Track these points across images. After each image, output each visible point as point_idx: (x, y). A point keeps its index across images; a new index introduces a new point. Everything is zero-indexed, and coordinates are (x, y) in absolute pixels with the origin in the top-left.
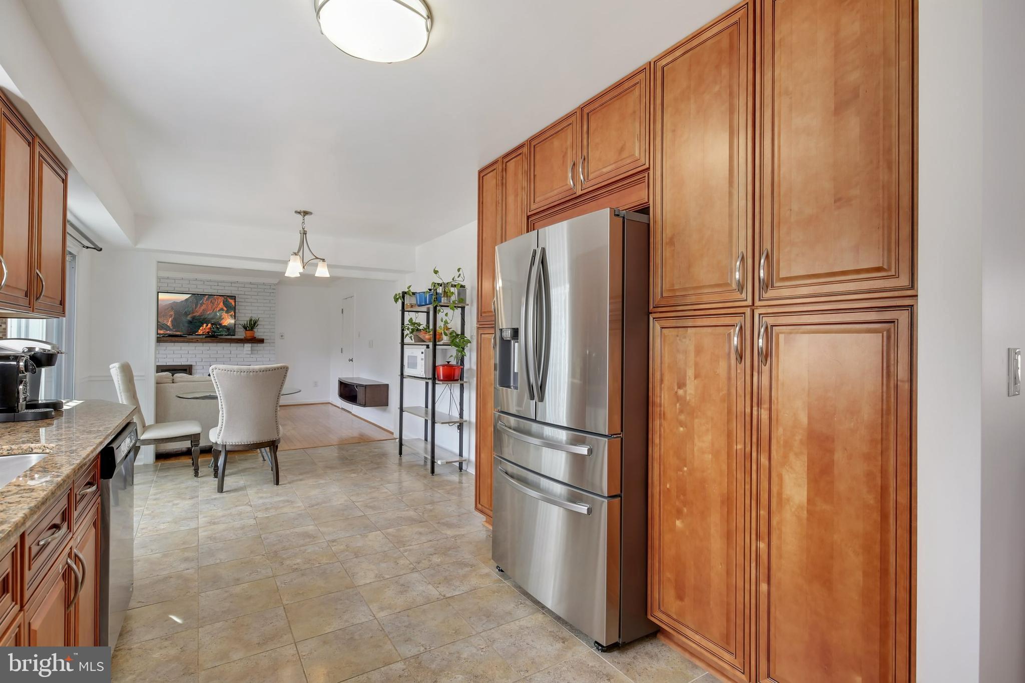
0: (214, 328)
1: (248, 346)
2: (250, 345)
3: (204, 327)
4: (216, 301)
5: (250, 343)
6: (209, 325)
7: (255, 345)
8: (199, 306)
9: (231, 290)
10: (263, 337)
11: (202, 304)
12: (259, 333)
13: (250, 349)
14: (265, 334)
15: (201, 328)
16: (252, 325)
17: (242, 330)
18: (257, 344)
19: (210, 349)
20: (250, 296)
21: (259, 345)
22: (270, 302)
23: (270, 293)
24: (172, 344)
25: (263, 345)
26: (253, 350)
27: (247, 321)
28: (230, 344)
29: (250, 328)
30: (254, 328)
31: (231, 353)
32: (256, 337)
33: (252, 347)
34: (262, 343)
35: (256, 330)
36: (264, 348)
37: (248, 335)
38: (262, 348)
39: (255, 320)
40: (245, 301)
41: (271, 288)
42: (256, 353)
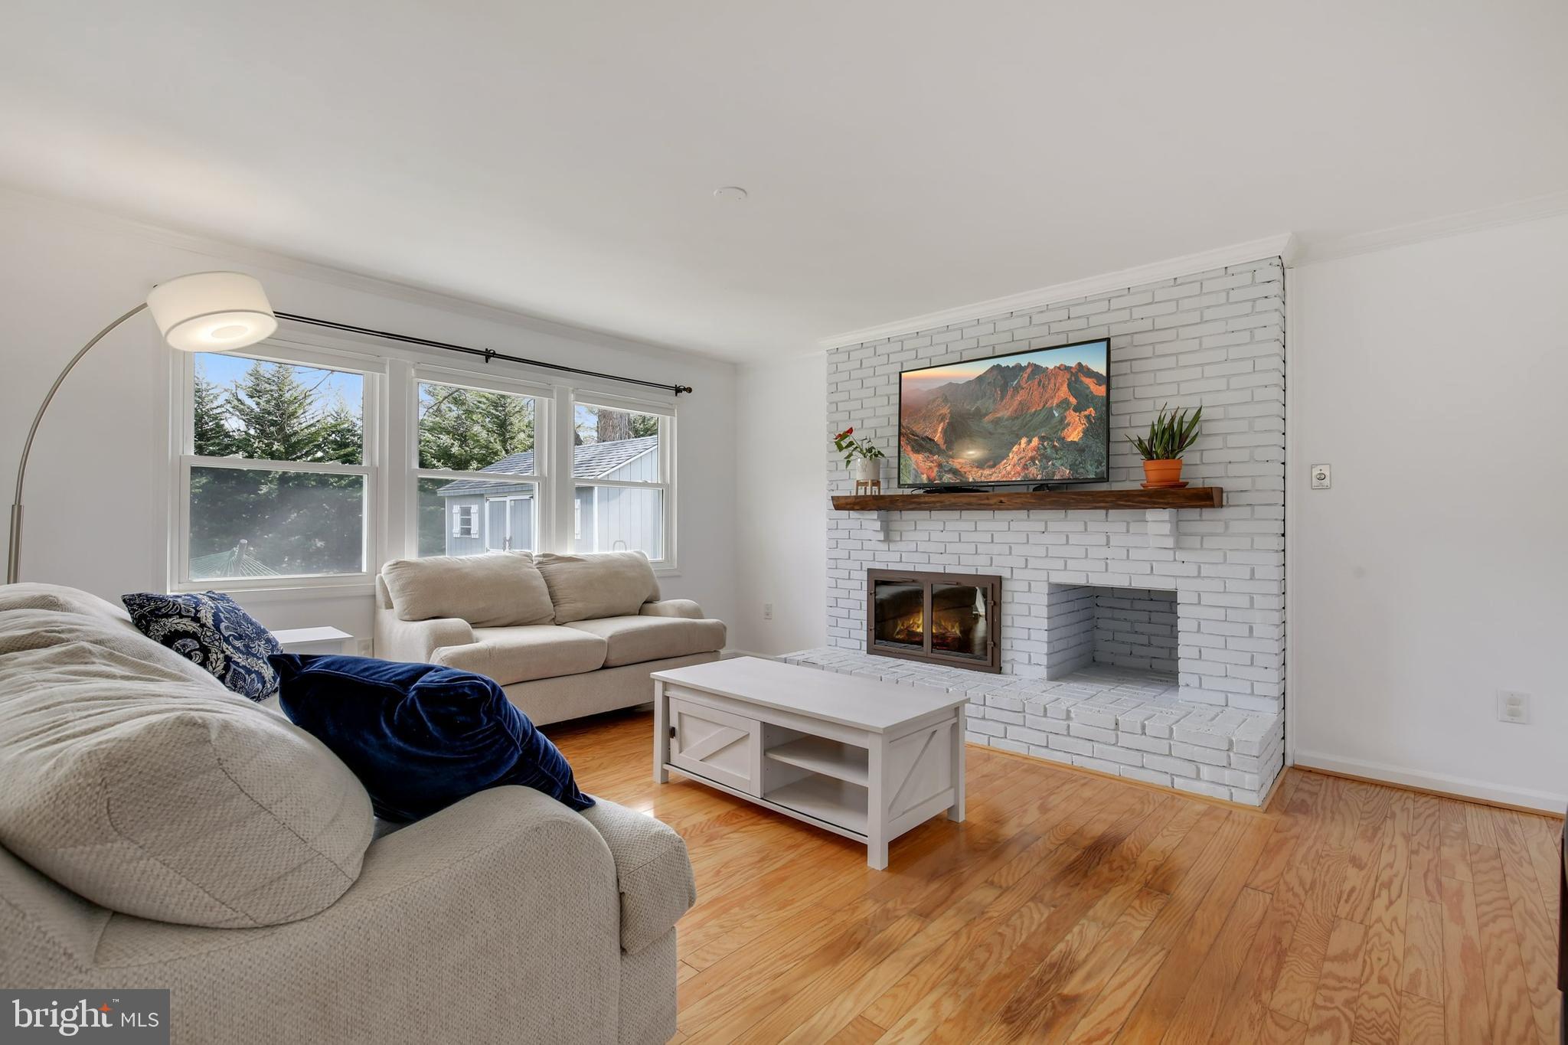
1: (1158, 521)
2: (1166, 515)
3: (1023, 445)
4: (1052, 381)
5: (1164, 506)
6: (1035, 441)
7: (1193, 514)
8: (1007, 396)
9: (1108, 325)
10: (1209, 484)
11: (1017, 389)
12: (1201, 465)
13: (1167, 528)
14: (1233, 470)
15: (1015, 449)
16: (1173, 440)
17: (1139, 460)
18: (1198, 509)
19: (1046, 528)
20: (1174, 331)
21: (1208, 513)
22: (1252, 336)
23: (1254, 300)
24: (956, 514)
25: (1225, 513)
26: (1185, 534)
27: (1153, 425)
28: (1103, 512)
29: (1165, 449)
30: (1181, 448)
31: (1108, 544)
32: (1188, 483)
33: (1177, 524)
34: (1213, 506)
35: (1187, 456)
36: (1227, 527)
37: (1154, 476)
38: (1219, 528)
39: (1188, 418)
40: (1157, 353)
41: (1257, 281)
42: (1199, 546)
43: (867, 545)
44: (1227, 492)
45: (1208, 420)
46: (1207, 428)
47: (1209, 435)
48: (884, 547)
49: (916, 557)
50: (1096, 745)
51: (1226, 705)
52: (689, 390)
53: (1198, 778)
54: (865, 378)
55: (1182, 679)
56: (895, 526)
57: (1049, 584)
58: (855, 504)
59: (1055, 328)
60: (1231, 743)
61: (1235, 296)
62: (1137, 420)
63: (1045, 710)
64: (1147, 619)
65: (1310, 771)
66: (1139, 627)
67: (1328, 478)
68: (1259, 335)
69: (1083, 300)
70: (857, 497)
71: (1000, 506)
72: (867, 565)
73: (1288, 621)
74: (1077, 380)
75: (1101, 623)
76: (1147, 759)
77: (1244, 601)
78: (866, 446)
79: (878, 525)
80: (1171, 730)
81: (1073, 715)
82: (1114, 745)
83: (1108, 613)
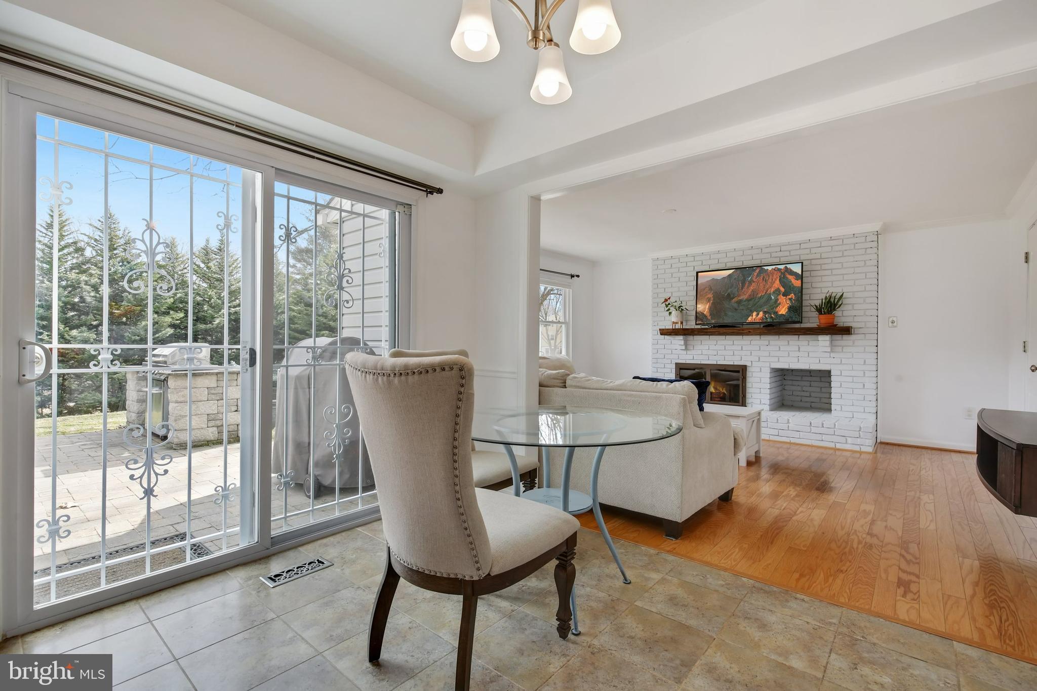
0: (767, 318)
1: (824, 340)
2: (827, 338)
3: (754, 317)
4: (771, 277)
5: (828, 334)
6: (761, 314)
7: (839, 337)
8: (746, 285)
9: (800, 255)
10: (846, 325)
11: (751, 282)
12: (843, 317)
13: (828, 343)
14: (856, 319)
16: (831, 305)
17: (816, 314)
18: (841, 336)
19: (769, 343)
20: (830, 259)
21: (845, 337)
22: (865, 264)
23: (866, 249)
24: (723, 337)
25: (852, 337)
26: (835, 346)
27: (822, 299)
28: (797, 336)
29: (828, 310)
30: (835, 310)
31: (799, 350)
32: (837, 325)
33: (832, 341)
34: (849, 334)
35: (837, 313)
36: (854, 343)
37: (823, 321)
38: (850, 343)
39: (838, 297)
40: (822, 268)
41: (867, 240)
42: (841, 351)
43: (674, 352)
44: (854, 328)
45: (846, 298)
46: (845, 301)
47: (846, 304)
48: (685, 352)
49: (701, 357)
50: (801, 433)
51: (853, 417)
52: (578, 276)
53: (846, 443)
54: (674, 273)
55: (833, 407)
56: (689, 342)
57: (771, 368)
58: (672, 332)
59: (774, 255)
60: (860, 428)
61: (857, 246)
62: (813, 297)
63: (777, 420)
64: (809, 385)
65: (887, 444)
66: (805, 389)
67: (896, 323)
68: (868, 263)
69: (788, 244)
70: (673, 329)
71: (749, 333)
72: (674, 362)
73: (879, 382)
74: (785, 277)
75: (786, 387)
76: (824, 437)
77: (861, 374)
78: (677, 304)
79: (682, 342)
80: (835, 425)
81: (790, 421)
82: (809, 432)
83: (790, 383)
